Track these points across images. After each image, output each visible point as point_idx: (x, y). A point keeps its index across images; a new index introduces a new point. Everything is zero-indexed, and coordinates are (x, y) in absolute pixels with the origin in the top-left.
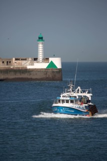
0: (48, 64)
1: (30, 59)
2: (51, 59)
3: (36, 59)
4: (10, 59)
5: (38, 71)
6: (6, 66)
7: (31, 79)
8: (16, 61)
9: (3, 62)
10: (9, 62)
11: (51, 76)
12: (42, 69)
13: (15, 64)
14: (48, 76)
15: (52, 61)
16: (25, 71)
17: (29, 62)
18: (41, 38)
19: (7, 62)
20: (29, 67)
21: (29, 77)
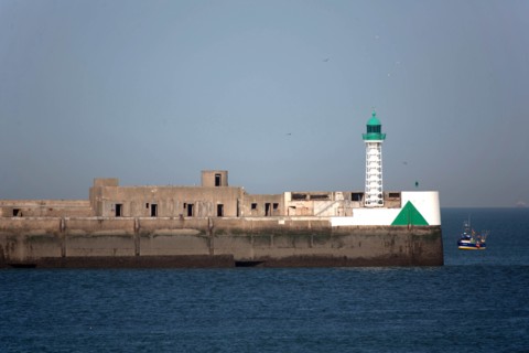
0: (398, 211)
1: (339, 196)
2: (406, 197)
3: (357, 197)
4: (275, 197)
5: (367, 236)
6: (265, 219)
7: (344, 261)
8: (295, 203)
9: (254, 206)
10: (272, 207)
11: (406, 251)
12: (379, 227)
13: (293, 213)
14: (396, 251)
15: (409, 204)
16: (325, 233)
17: (337, 205)
18: (374, 129)
19: (267, 206)
20: (337, 222)
21: (337, 253)
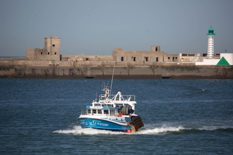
0: (219, 60)
1: (199, 55)
2: (222, 55)
3: (205, 55)
4: (176, 55)
5: (208, 69)
6: (173, 62)
7: (200, 77)
8: (183, 57)
9: (169, 58)
10: (175, 58)
11: (222, 74)
12: (212, 66)
13: (182, 61)
14: (218, 74)
15: (223, 58)
16: (193, 68)
17: (198, 58)
18: (211, 32)
19: (173, 58)
20: (197, 64)
21: (197, 74)
